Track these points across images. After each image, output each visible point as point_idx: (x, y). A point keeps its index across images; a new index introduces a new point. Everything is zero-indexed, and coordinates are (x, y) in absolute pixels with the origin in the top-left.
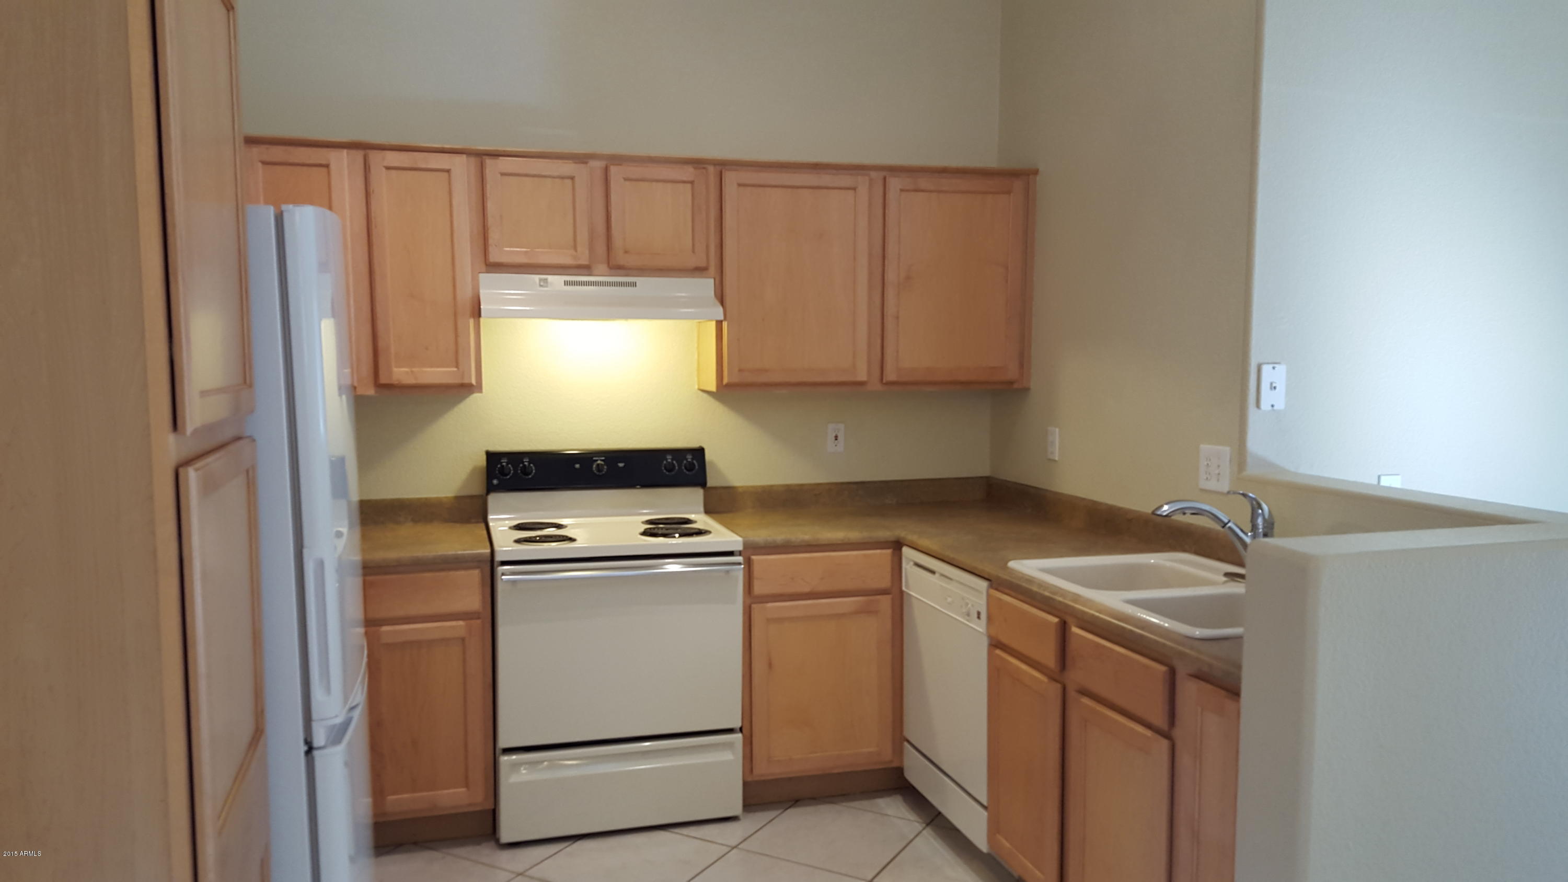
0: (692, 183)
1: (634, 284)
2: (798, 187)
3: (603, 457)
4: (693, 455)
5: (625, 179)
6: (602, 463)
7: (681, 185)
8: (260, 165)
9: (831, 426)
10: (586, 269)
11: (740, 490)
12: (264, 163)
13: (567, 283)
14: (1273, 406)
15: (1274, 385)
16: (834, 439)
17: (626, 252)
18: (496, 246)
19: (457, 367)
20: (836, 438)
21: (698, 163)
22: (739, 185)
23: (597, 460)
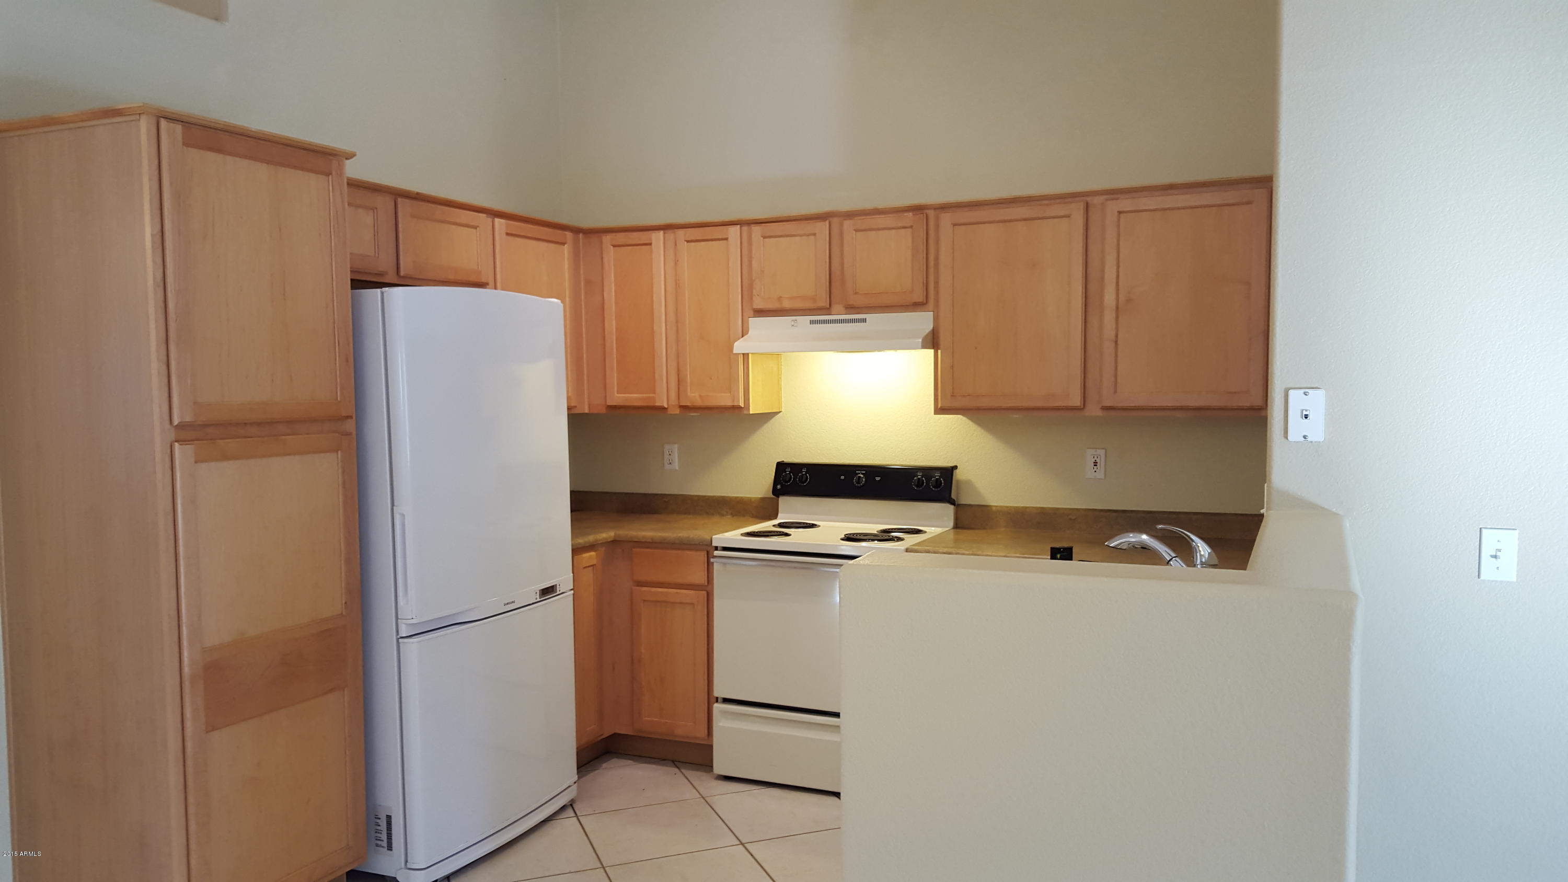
0: (911, 227)
1: (864, 320)
2: (1010, 221)
3: (864, 471)
4: (941, 473)
5: (856, 231)
6: (862, 476)
7: (903, 230)
8: (612, 247)
9: (1090, 452)
10: (827, 310)
11: (994, 509)
12: (614, 246)
13: (812, 322)
14: (1305, 437)
15: (1305, 413)
16: (1093, 464)
17: (856, 293)
18: (758, 295)
19: (730, 393)
20: (1095, 464)
21: (918, 209)
22: (954, 225)
23: (859, 473)
